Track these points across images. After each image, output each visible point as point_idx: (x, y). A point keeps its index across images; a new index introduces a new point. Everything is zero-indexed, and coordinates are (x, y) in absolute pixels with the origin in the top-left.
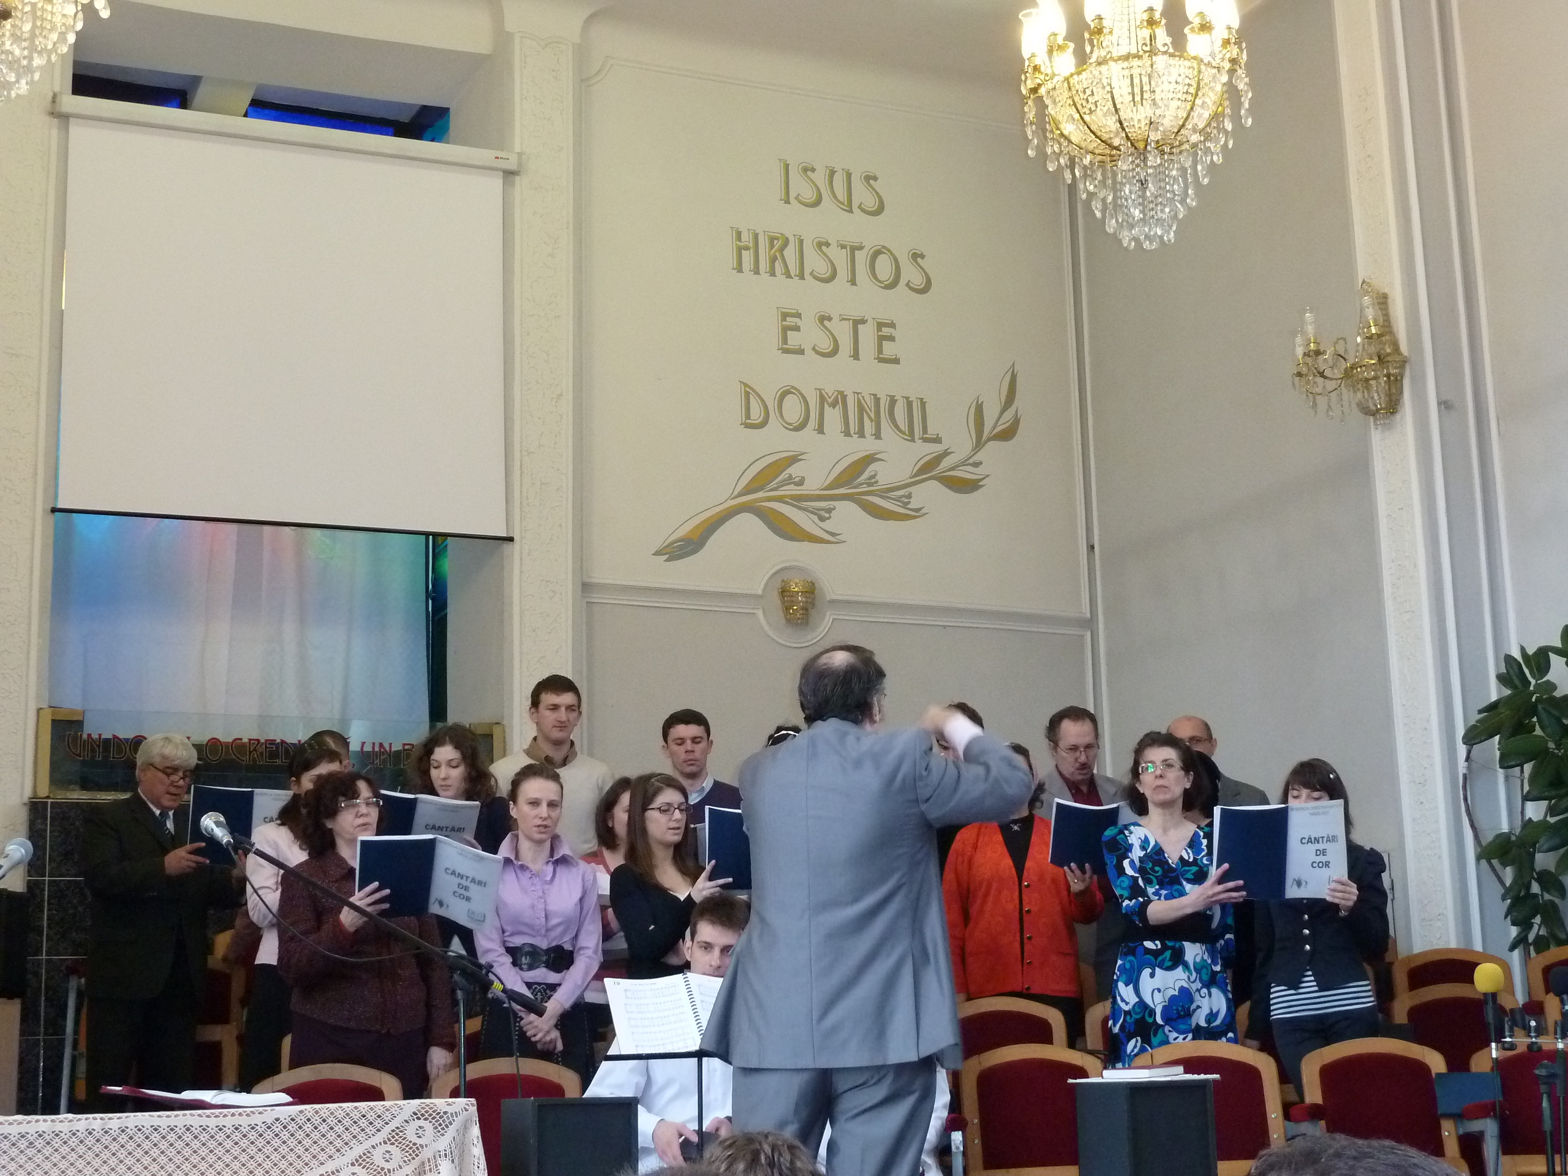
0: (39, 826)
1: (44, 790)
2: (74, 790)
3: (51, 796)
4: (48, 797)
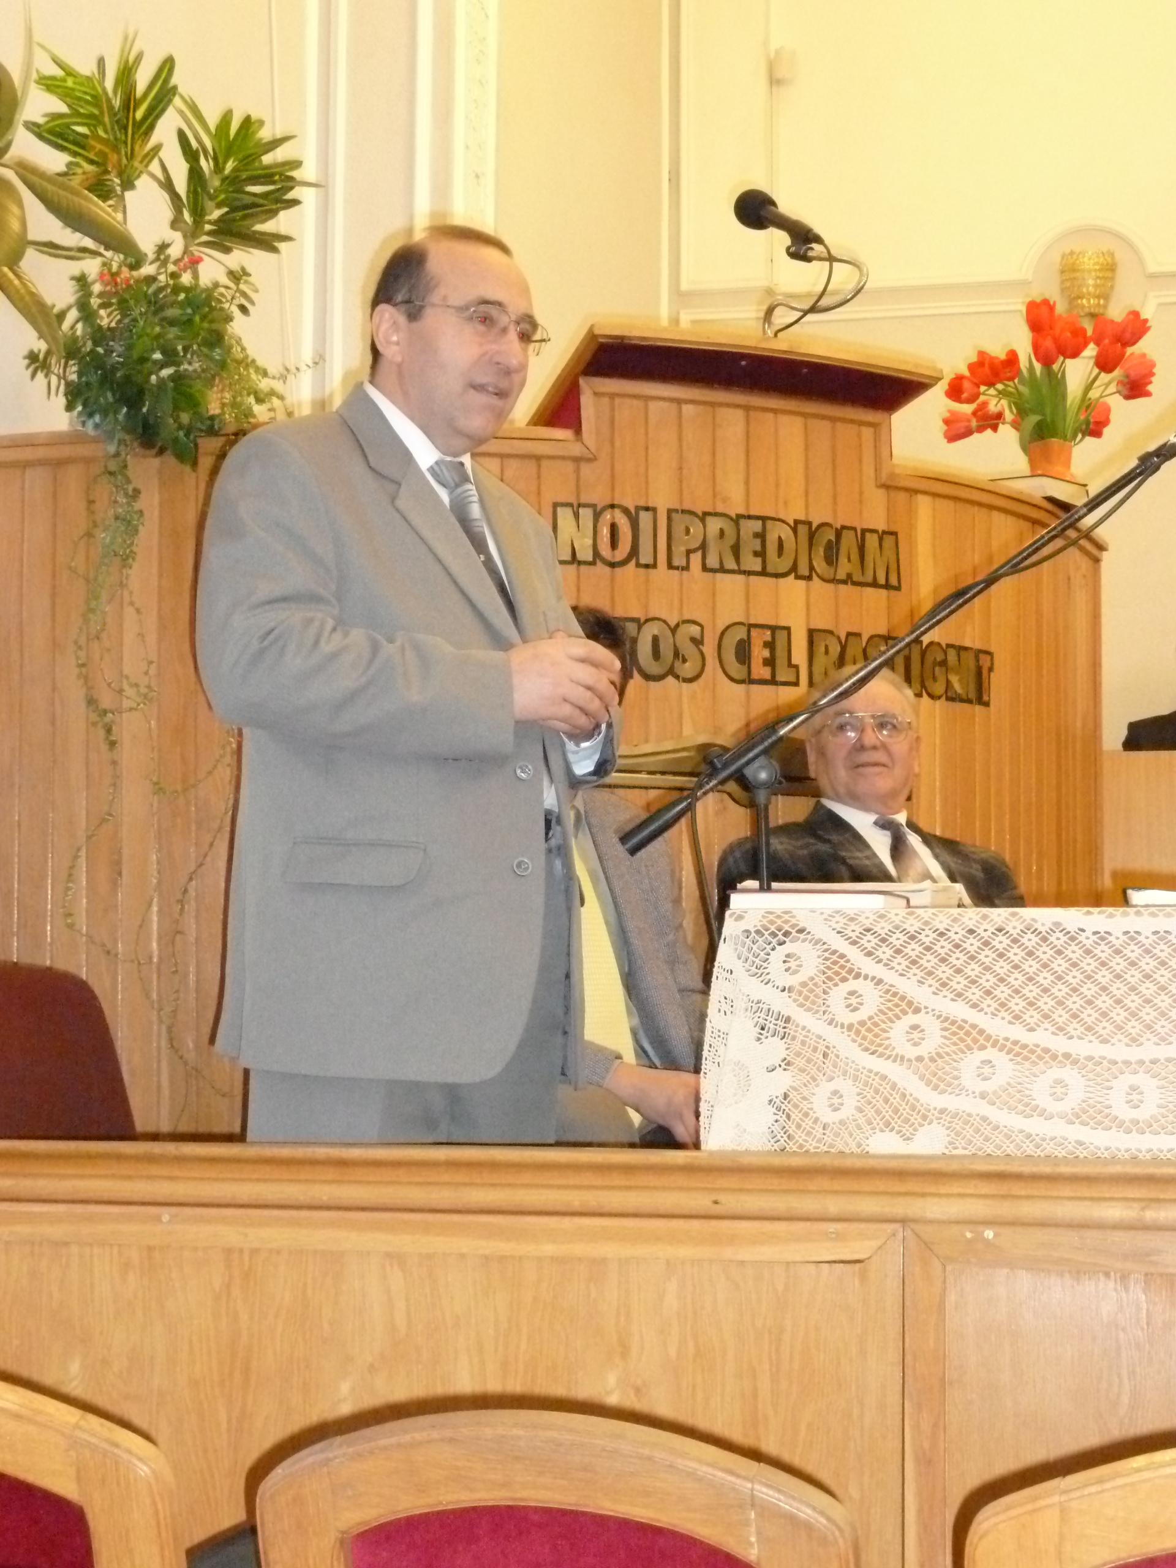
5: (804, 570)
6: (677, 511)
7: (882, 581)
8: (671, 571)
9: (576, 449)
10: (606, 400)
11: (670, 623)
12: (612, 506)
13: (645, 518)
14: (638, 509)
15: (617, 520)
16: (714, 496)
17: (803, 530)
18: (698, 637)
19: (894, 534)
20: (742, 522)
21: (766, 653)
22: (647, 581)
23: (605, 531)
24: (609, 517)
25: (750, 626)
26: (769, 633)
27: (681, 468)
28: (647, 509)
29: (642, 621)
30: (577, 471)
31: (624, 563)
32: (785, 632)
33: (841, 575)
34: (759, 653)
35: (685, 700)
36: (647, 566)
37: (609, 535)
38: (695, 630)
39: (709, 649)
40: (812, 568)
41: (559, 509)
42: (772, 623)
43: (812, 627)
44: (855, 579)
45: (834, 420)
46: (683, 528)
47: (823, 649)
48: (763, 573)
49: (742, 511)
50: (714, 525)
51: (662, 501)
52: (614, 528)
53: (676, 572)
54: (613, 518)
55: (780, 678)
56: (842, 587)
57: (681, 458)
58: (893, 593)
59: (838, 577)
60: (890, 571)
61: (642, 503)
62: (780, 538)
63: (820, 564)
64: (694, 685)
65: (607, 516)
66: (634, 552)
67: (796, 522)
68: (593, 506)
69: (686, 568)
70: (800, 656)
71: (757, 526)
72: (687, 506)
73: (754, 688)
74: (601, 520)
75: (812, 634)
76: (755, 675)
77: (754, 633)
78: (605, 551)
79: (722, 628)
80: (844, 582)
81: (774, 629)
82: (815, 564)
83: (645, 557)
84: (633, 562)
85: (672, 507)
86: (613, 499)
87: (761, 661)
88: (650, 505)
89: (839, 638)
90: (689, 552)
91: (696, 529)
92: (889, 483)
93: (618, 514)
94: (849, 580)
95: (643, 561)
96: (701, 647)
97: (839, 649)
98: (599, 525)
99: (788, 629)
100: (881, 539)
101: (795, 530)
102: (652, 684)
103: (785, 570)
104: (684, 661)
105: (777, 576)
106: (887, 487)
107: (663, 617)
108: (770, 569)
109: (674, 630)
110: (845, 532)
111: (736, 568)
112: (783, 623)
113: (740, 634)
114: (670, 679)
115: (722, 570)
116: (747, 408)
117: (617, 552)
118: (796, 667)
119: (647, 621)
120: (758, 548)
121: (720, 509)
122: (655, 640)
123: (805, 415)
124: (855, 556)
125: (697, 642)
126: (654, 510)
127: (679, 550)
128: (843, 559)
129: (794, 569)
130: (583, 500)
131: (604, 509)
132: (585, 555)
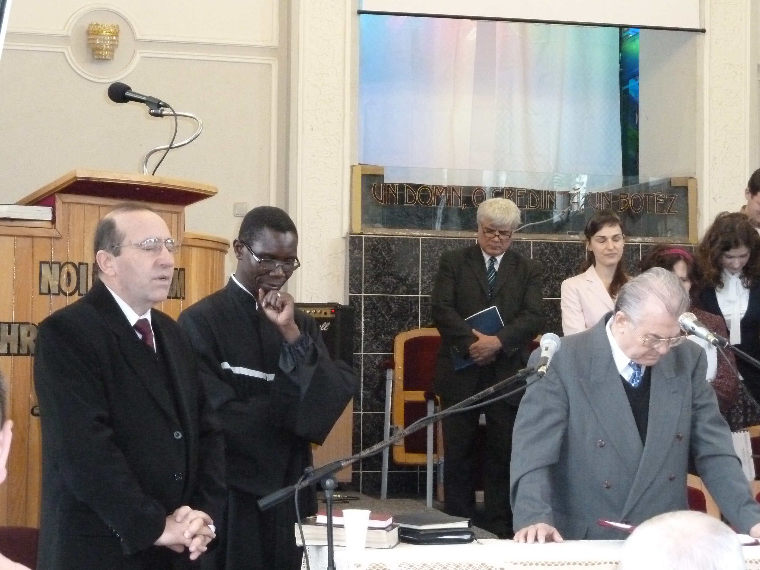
0: (357, 255)
1: (357, 229)
2: (378, 227)
3: (364, 233)
4: (361, 234)
7: (178, 295)
9: (53, 233)
10: (67, 205)
12: (67, 263)
13: (83, 268)
14: (80, 264)
15: (70, 271)
19: (184, 269)
23: (64, 276)
24: (66, 268)
28: (83, 264)
30: (52, 245)
31: (73, 293)
37: (66, 279)
41: (43, 265)
52: (69, 275)
54: (68, 269)
58: (182, 300)
60: (182, 290)
61: (81, 261)
66: (77, 287)
68: (58, 263)
74: (62, 270)
78: (64, 287)
84: (77, 293)
86: (67, 259)
88: (85, 262)
92: (184, 243)
93: (70, 266)
95: (81, 292)
98: (62, 273)
100: (179, 273)
106: (182, 246)
117: (69, 288)
126: (87, 264)
130: (53, 260)
131: (64, 265)
132: (55, 290)
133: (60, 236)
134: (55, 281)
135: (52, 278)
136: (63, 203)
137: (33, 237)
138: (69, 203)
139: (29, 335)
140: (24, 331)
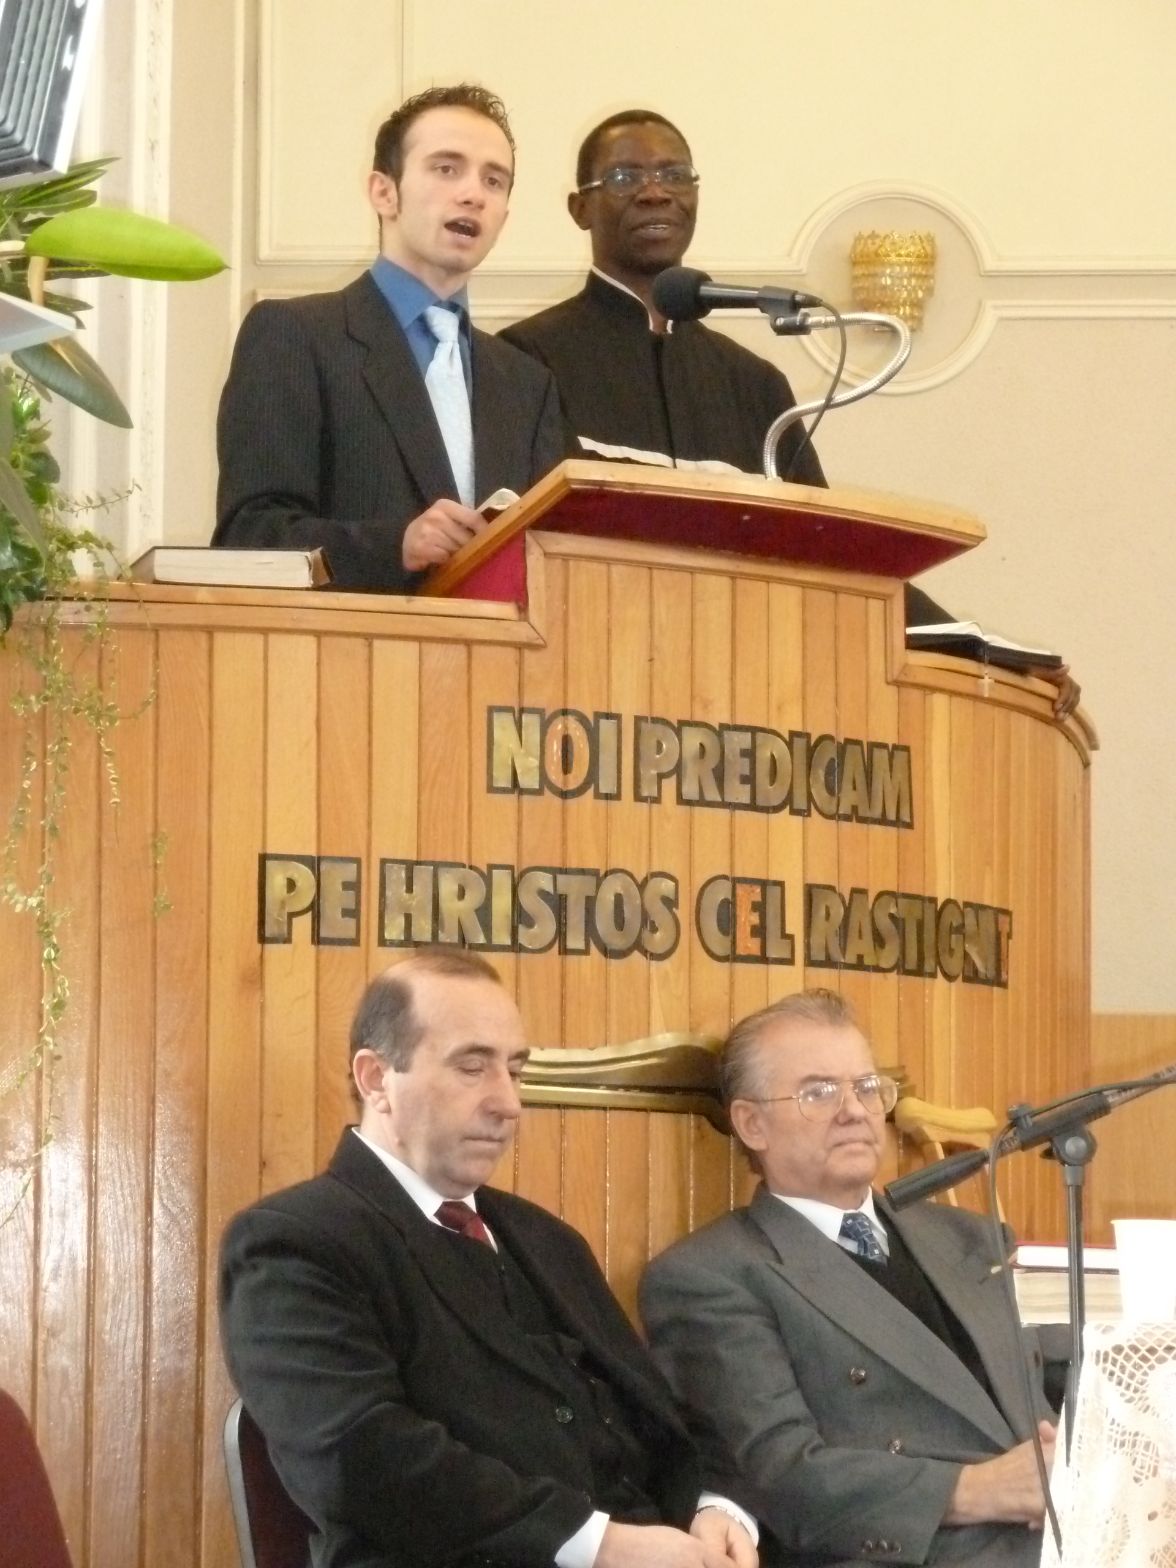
5: (800, 802)
6: (645, 719)
7: (892, 816)
8: (639, 804)
9: (521, 632)
10: (558, 561)
11: (636, 876)
12: (565, 712)
13: (607, 728)
14: (598, 716)
15: (571, 732)
16: (692, 698)
17: (800, 743)
18: (672, 896)
19: (907, 749)
20: (727, 734)
21: (755, 919)
22: (608, 817)
23: (555, 748)
24: (560, 727)
25: (736, 881)
26: (758, 890)
27: (651, 660)
28: (608, 716)
29: (602, 873)
30: (520, 663)
31: (580, 791)
32: (778, 889)
33: (845, 809)
34: (747, 919)
35: (655, 985)
36: (608, 797)
37: (560, 753)
38: (667, 886)
39: (684, 912)
40: (810, 798)
41: (496, 715)
42: (762, 876)
43: (810, 881)
44: (861, 813)
45: (836, 590)
46: (654, 743)
47: (823, 913)
48: (753, 806)
49: (725, 719)
50: (693, 739)
51: (629, 707)
52: (566, 742)
53: (645, 805)
54: (566, 727)
55: (772, 953)
56: (845, 825)
57: (651, 647)
58: (904, 831)
59: (841, 812)
60: (902, 804)
61: (604, 709)
62: (772, 756)
63: (819, 793)
64: (666, 964)
65: (558, 726)
66: (592, 777)
67: (793, 734)
68: (540, 712)
69: (657, 800)
70: (795, 924)
71: (743, 740)
72: (658, 713)
73: (740, 967)
74: (550, 730)
75: (810, 892)
76: (741, 951)
77: (741, 890)
78: (555, 774)
79: (702, 883)
80: (847, 818)
81: (764, 884)
82: (813, 791)
83: (606, 785)
84: (591, 792)
85: (640, 714)
86: (565, 701)
87: (749, 929)
88: (614, 711)
89: (841, 896)
90: (661, 777)
91: (670, 744)
92: (903, 678)
93: (572, 722)
94: (854, 815)
95: (603, 790)
96: (674, 909)
97: (842, 910)
98: (548, 737)
99: (781, 884)
100: (891, 756)
101: (790, 745)
102: (613, 962)
103: (776, 802)
104: (654, 930)
105: (766, 810)
106: (898, 684)
107: (629, 869)
108: (760, 801)
109: (642, 887)
110: (849, 748)
111: (719, 799)
112: (774, 876)
113: (722, 891)
114: (636, 955)
115: (702, 802)
116: (733, 576)
117: (570, 776)
118: (791, 938)
119: (606, 875)
120: (747, 772)
121: (699, 717)
122: (619, 900)
123: (803, 585)
124: (861, 780)
125: (670, 903)
126: (617, 717)
127: (649, 773)
128: (847, 786)
129: (789, 800)
130: (527, 703)
131: (554, 716)
132: (529, 781)
133: (541, 642)
134: (531, 759)
135: (522, 751)
136: (545, 554)
137: (468, 643)
138: (566, 557)
139: (462, 894)
140: (448, 886)
